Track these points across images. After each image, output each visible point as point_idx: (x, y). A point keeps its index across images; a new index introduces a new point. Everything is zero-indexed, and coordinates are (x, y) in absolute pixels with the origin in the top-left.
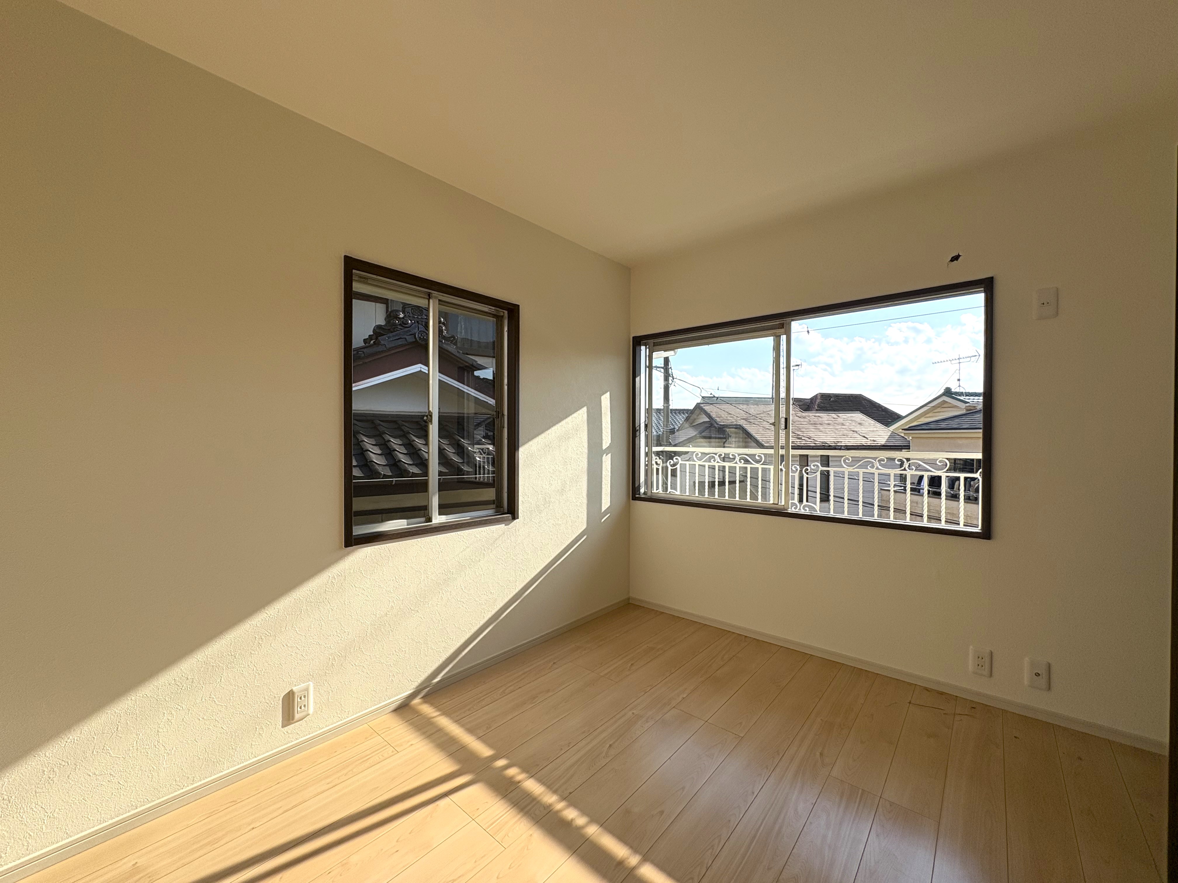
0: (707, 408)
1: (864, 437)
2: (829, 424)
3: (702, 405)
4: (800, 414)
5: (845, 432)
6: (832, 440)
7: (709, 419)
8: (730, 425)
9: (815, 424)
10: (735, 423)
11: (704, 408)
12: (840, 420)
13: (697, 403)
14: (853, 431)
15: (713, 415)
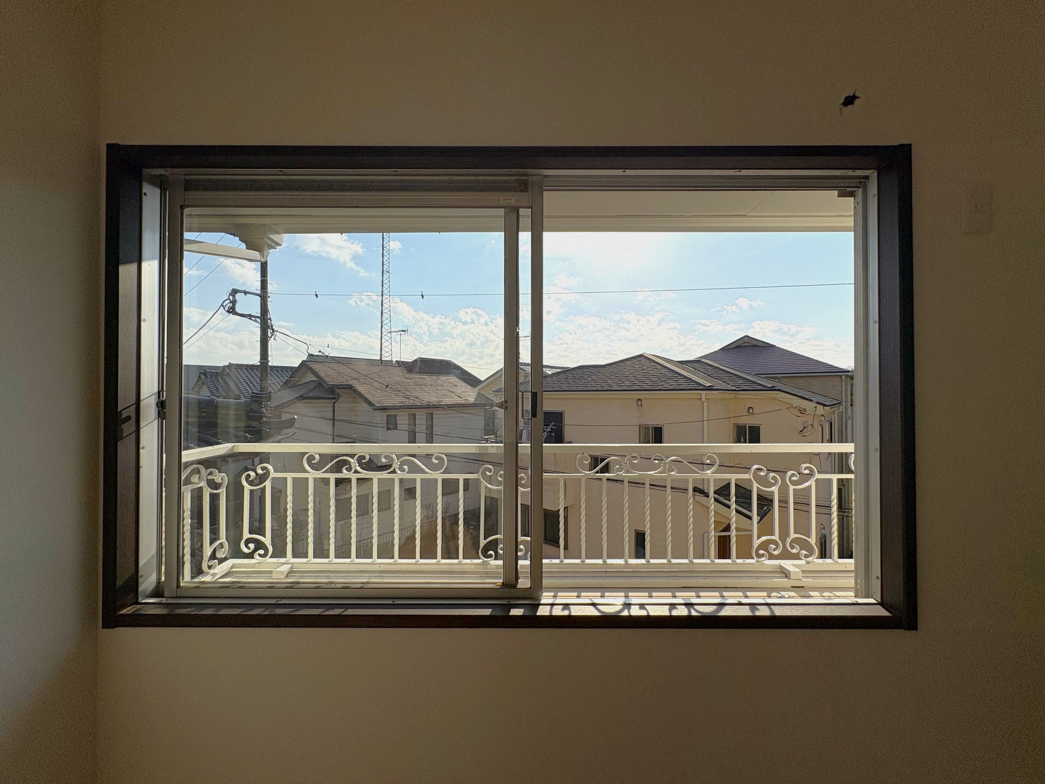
0: (315, 366)
1: (459, 396)
2: (431, 385)
3: (309, 363)
4: (407, 375)
5: (445, 392)
6: (436, 399)
7: (317, 378)
8: (340, 385)
9: (421, 385)
10: (346, 383)
11: (311, 366)
12: (440, 382)
13: (303, 361)
14: (451, 392)
15: (322, 374)
